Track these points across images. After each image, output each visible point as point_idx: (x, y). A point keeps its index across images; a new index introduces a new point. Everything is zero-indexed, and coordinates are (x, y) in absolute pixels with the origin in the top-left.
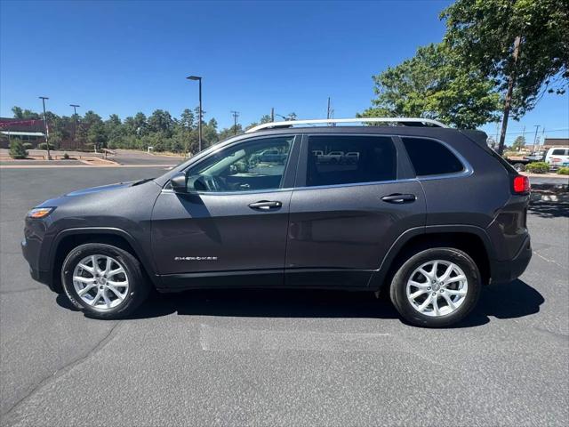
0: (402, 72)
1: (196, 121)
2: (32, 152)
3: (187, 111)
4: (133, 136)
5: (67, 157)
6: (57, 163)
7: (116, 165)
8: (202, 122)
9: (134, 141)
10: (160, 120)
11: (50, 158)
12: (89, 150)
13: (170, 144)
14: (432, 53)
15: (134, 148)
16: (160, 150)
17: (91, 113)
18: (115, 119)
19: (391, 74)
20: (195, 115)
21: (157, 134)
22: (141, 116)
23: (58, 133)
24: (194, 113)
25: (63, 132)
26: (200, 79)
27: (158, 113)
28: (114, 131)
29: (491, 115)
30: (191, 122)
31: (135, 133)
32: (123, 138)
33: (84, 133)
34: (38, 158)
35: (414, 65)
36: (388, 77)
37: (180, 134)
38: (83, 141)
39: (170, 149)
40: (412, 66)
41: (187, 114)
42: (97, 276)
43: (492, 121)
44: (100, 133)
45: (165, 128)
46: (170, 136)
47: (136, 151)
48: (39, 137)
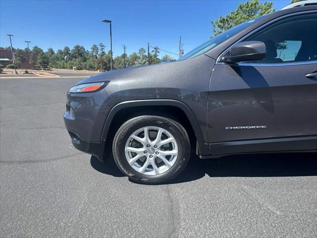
0: (231, 18)
1: (100, 52)
2: (4, 70)
3: (95, 46)
4: (63, 61)
5: (27, 72)
6: (21, 76)
7: (58, 76)
8: (104, 52)
9: (64, 64)
10: (79, 51)
11: (17, 73)
12: (38, 69)
13: (86, 65)
14: (247, 7)
15: (64, 68)
16: (80, 69)
17: (36, 47)
18: (52, 51)
19: (224, 20)
20: (100, 48)
21: (77, 60)
22: (67, 49)
23: (19, 58)
24: (99, 47)
25: (21, 58)
26: (110, 22)
27: (77, 47)
28: (51, 58)
29: (280, 45)
30: (97, 52)
31: (63, 59)
32: (57, 62)
33: (35, 58)
34: (8, 73)
35: (237, 14)
36: (221, 22)
37: (91, 59)
38: (34, 64)
39: (86, 68)
40: (236, 15)
41: (95, 48)
42: (148, 146)
43: (280, 48)
44: (44, 58)
45: (82, 56)
46: (85, 60)
47: (66, 70)
48: (6, 61)
